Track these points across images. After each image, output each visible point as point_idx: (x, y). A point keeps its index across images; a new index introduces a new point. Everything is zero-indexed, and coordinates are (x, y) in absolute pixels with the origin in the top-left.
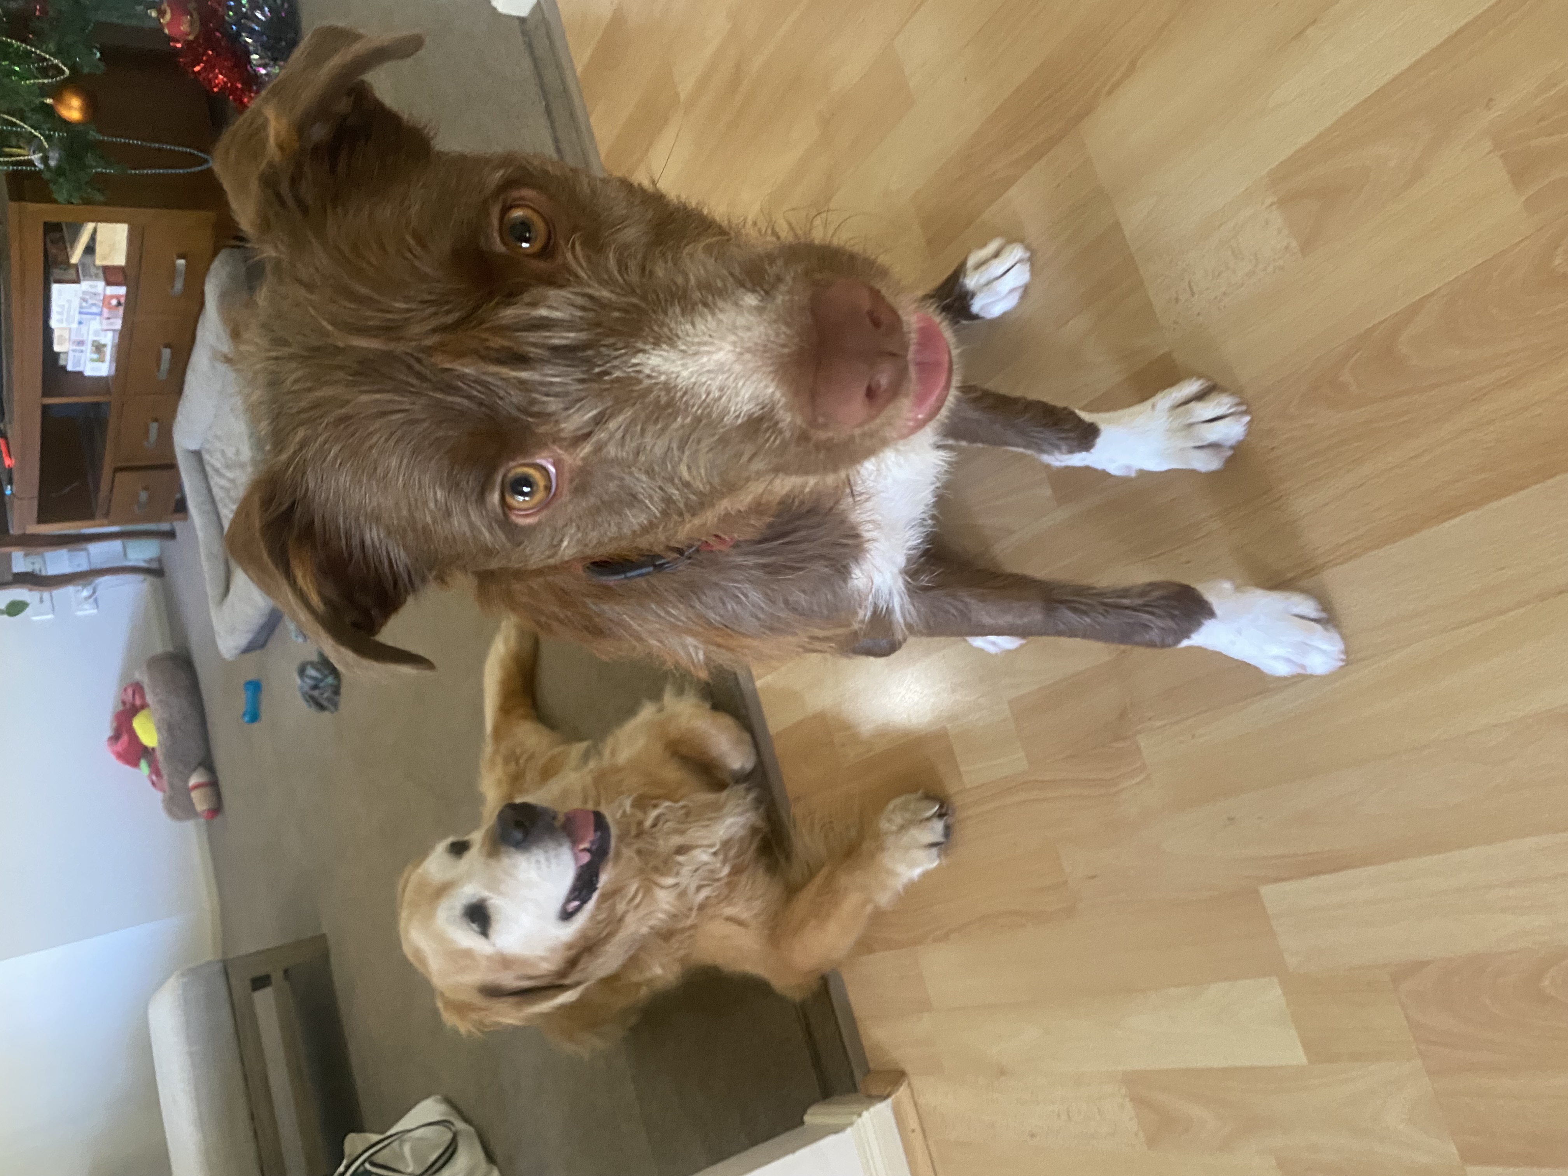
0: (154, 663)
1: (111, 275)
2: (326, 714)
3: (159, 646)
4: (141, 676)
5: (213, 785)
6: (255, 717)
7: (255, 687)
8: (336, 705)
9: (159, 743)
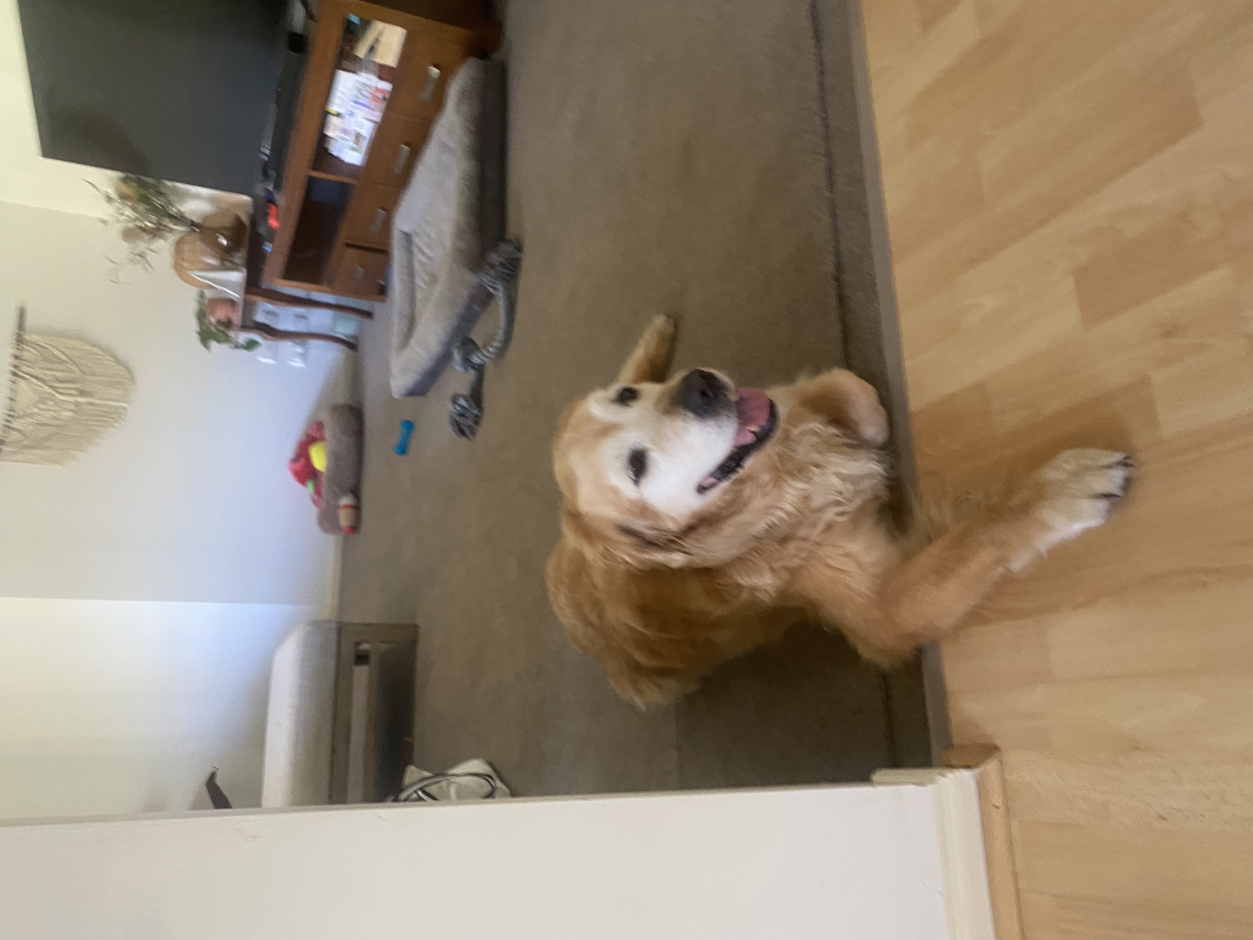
0: (336, 409)
1: (383, 72)
2: (464, 439)
3: (341, 399)
4: (325, 417)
5: (357, 508)
6: (403, 450)
7: (409, 426)
8: (473, 433)
9: (327, 469)
